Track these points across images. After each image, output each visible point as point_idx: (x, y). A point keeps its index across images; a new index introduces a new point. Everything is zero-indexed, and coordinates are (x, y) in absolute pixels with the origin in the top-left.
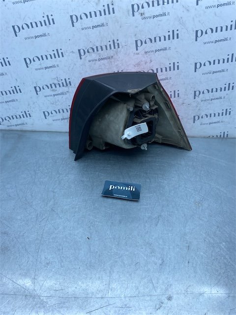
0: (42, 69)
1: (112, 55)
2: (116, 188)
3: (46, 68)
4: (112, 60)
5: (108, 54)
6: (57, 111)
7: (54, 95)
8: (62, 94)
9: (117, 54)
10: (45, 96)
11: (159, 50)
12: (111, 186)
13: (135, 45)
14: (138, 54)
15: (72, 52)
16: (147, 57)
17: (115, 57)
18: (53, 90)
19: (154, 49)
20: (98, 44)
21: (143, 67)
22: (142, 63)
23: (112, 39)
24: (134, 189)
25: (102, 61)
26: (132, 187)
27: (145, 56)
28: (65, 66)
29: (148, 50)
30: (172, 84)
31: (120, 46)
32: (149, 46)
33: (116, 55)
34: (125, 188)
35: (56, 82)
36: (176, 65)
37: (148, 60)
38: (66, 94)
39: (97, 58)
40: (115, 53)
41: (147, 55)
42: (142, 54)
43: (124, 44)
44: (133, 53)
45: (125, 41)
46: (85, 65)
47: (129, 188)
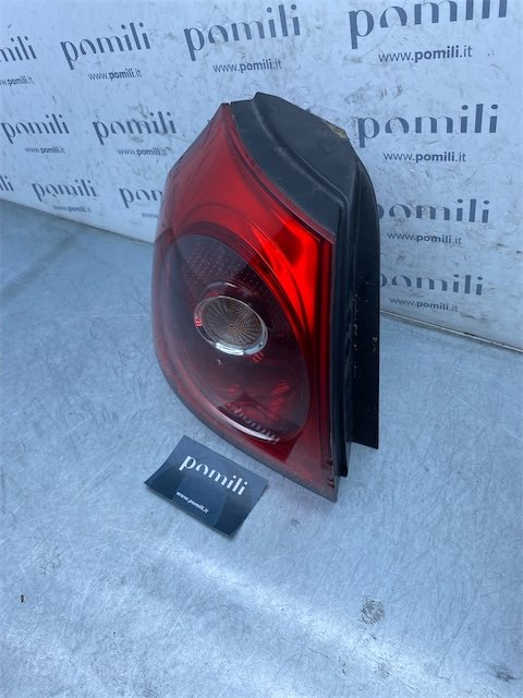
0: (104, 76)
1: (278, 55)
2: (198, 469)
3: (113, 75)
4: (279, 73)
5: (265, 52)
6: (150, 194)
7: (140, 152)
8: (156, 151)
9: (291, 53)
10: (120, 152)
11: (428, 55)
12: (189, 458)
13: (349, 28)
14: (358, 61)
15: (170, 34)
16: (386, 73)
17: (284, 64)
18: (135, 139)
19: (411, 49)
20: (237, 18)
21: (371, 108)
22: (369, 93)
23: (277, 4)
24: (243, 488)
25: (251, 73)
26: (240, 480)
27: (381, 71)
28: (157, 77)
29: (392, 52)
30: (468, 176)
31: (302, 30)
32: (394, 38)
33: (288, 58)
34: (221, 479)
35: (139, 118)
36: (488, 113)
37: (391, 88)
38: (165, 154)
39: (237, 62)
40: (285, 50)
41: (388, 68)
42: (369, 63)
43: (312, 22)
44: (343, 55)
45: (317, 11)
46: (206, 81)
47: (232, 482)
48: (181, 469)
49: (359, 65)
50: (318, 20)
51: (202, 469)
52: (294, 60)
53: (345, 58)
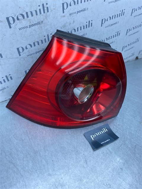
1: (42, 20)
2: (95, 136)
4: (42, 25)
5: (38, 20)
12: (91, 136)
13: (62, 8)
14: (64, 16)
17: (44, 22)
19: (76, 11)
20: (28, 10)
21: (67, 28)
22: (67, 24)
23: (42, 4)
24: (106, 129)
25: (33, 27)
27: (70, 18)
29: (72, 12)
31: (49, 10)
32: (73, 8)
37: (72, 21)
39: (28, 25)
40: (44, 17)
41: (71, 17)
42: (67, 16)
43: (52, 7)
44: (60, 16)
45: (54, 4)
46: (16, 34)
47: (103, 131)
48: (93, 140)
49: (64, 18)
50: (54, 7)
51: (96, 135)
52: (47, 20)
53: (61, 16)
